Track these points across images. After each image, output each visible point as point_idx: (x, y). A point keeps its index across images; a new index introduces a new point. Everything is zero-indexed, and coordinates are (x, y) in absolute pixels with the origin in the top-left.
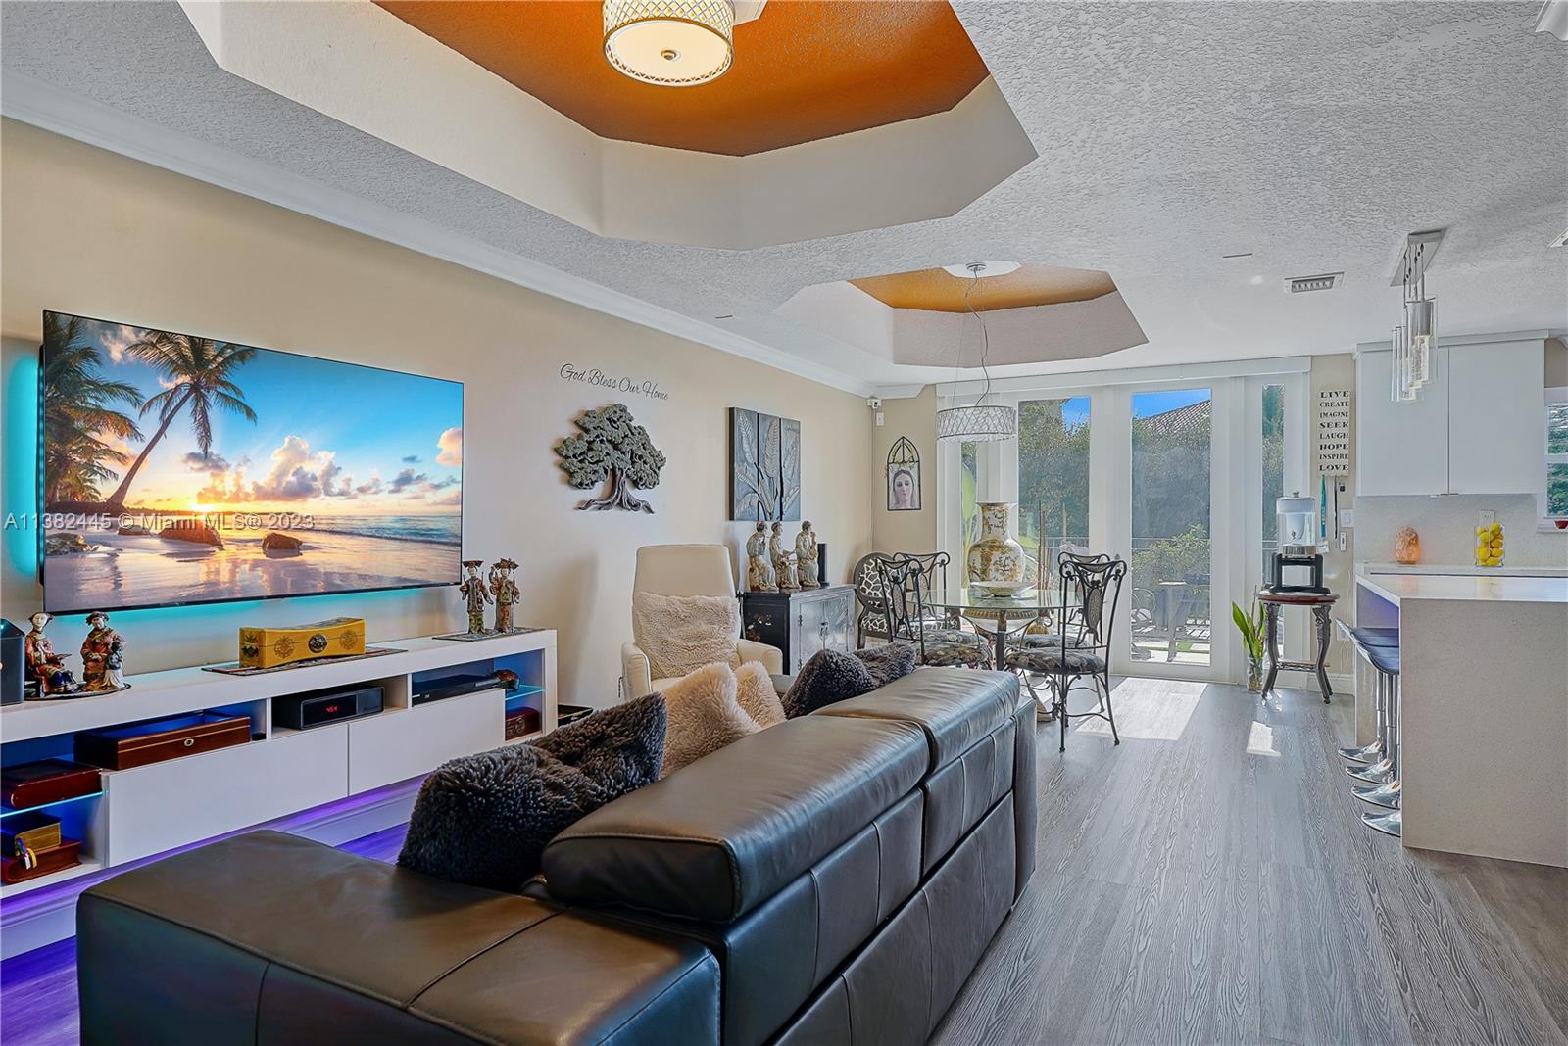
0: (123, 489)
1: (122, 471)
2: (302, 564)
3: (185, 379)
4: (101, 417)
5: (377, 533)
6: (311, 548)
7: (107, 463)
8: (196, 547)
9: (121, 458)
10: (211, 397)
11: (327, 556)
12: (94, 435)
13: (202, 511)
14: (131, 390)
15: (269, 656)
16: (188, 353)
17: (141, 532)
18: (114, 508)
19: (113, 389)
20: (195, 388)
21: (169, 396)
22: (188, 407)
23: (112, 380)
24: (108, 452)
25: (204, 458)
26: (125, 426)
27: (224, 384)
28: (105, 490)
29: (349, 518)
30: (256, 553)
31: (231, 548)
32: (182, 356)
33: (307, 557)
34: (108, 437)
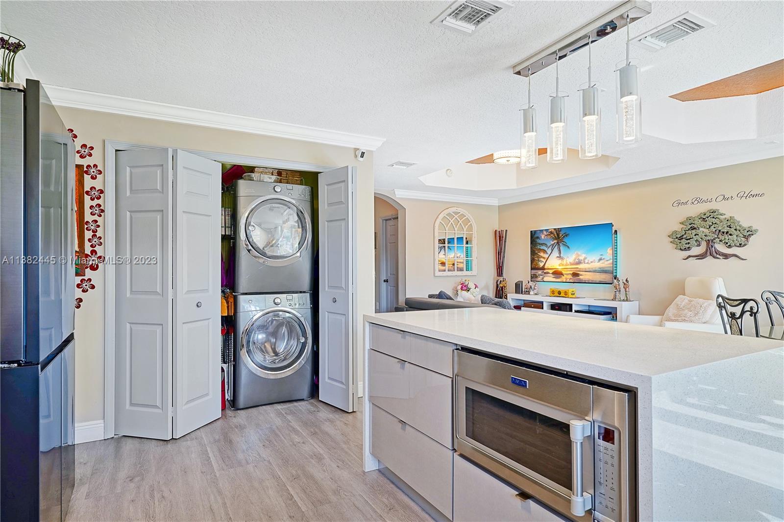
0: (545, 264)
1: (544, 261)
2: (580, 279)
3: (556, 241)
4: (540, 250)
5: (595, 271)
6: (581, 275)
7: (542, 259)
8: (558, 276)
9: (544, 258)
10: (561, 244)
11: (584, 276)
12: (539, 254)
13: (560, 268)
14: (546, 244)
15: (562, 294)
16: (556, 236)
17: (548, 273)
18: (543, 268)
19: (542, 244)
20: (558, 243)
21: (553, 245)
22: (556, 247)
23: (542, 242)
24: (542, 257)
25: (560, 257)
26: (545, 252)
27: (563, 242)
28: (541, 265)
29: (589, 268)
30: (570, 277)
31: (565, 276)
32: (555, 237)
33: (581, 277)
34: (542, 254)
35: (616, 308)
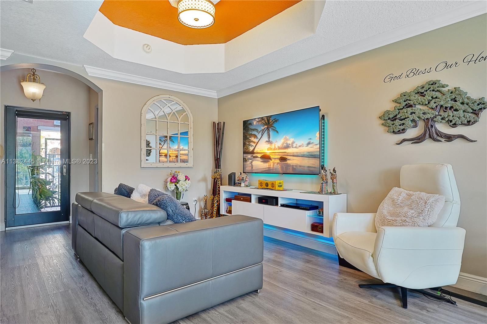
0: (254, 149)
1: (254, 145)
2: (287, 163)
3: (266, 126)
4: (252, 135)
5: (303, 156)
6: (289, 160)
7: (252, 144)
8: (266, 160)
9: (254, 142)
10: (270, 129)
11: (293, 161)
12: (250, 139)
13: (268, 152)
14: (257, 130)
16: (267, 122)
17: (257, 157)
18: (252, 152)
19: (254, 130)
20: (267, 128)
21: (263, 130)
22: (266, 132)
23: (254, 128)
24: (252, 141)
25: (269, 142)
26: (255, 136)
27: (273, 127)
28: (251, 149)
29: (297, 153)
30: (278, 161)
31: (273, 160)
32: (266, 122)
33: (288, 162)
34: (252, 139)
35: (323, 202)
